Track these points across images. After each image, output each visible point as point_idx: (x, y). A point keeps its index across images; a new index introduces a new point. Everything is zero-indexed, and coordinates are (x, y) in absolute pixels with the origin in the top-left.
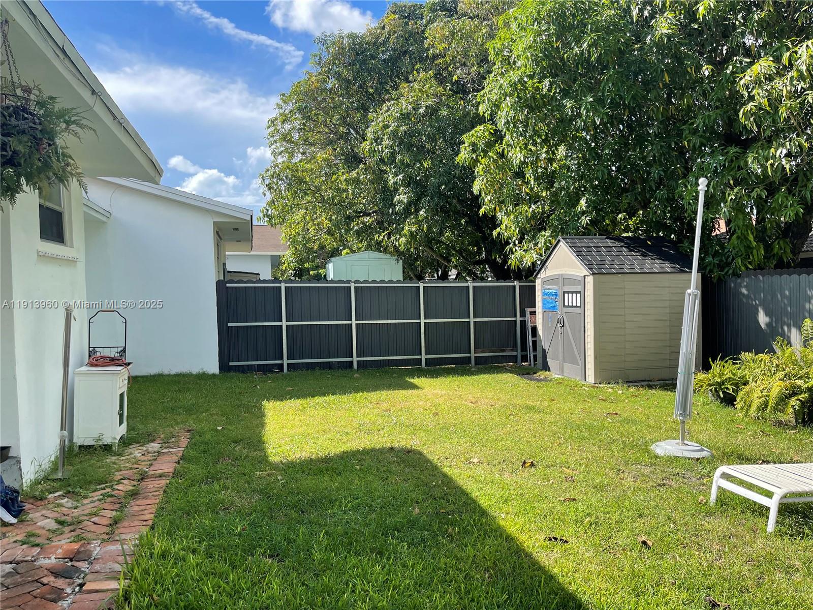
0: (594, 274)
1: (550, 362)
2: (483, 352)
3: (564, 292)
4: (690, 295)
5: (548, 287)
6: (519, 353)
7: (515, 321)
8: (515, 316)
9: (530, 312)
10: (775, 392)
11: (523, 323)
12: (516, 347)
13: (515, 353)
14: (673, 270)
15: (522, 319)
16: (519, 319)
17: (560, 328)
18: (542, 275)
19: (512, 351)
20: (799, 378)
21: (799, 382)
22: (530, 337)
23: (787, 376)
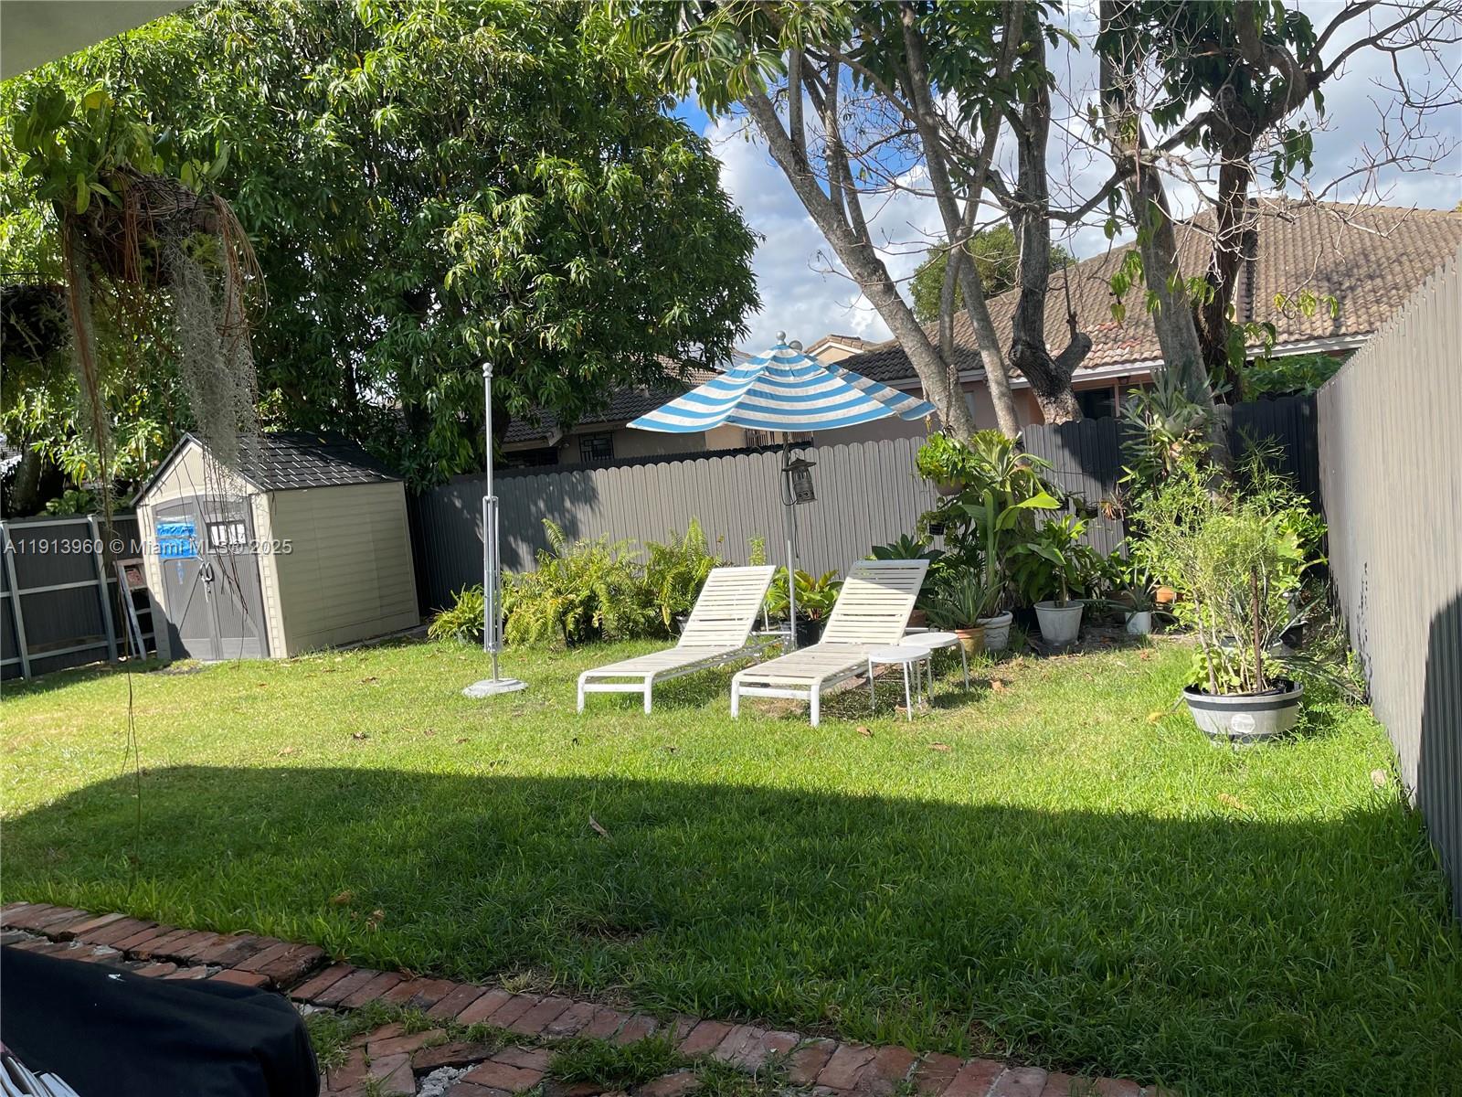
0: (268, 491)
1: (187, 643)
2: (42, 650)
3: (209, 526)
4: (488, 502)
5: (171, 519)
6: (111, 642)
7: (97, 587)
8: (96, 576)
9: (126, 567)
10: (551, 613)
11: (114, 588)
12: (104, 631)
13: (104, 643)
14: (370, 479)
15: (110, 580)
16: (104, 580)
17: (205, 584)
18: (153, 499)
19: (99, 639)
20: (570, 593)
21: (572, 596)
22: (132, 610)
23: (558, 592)
